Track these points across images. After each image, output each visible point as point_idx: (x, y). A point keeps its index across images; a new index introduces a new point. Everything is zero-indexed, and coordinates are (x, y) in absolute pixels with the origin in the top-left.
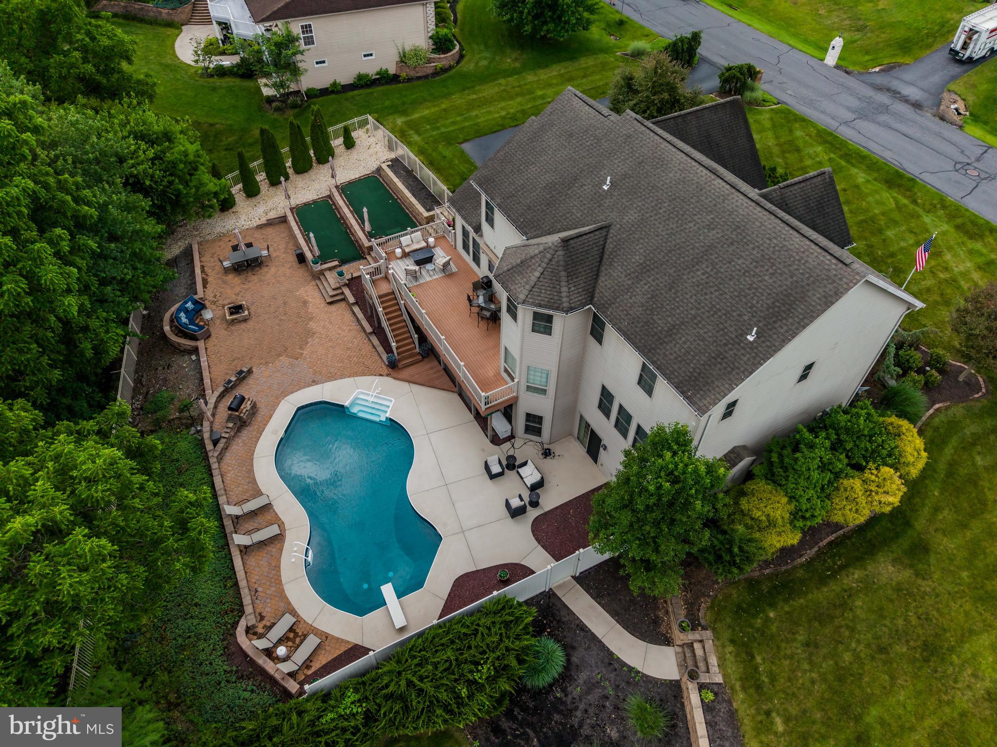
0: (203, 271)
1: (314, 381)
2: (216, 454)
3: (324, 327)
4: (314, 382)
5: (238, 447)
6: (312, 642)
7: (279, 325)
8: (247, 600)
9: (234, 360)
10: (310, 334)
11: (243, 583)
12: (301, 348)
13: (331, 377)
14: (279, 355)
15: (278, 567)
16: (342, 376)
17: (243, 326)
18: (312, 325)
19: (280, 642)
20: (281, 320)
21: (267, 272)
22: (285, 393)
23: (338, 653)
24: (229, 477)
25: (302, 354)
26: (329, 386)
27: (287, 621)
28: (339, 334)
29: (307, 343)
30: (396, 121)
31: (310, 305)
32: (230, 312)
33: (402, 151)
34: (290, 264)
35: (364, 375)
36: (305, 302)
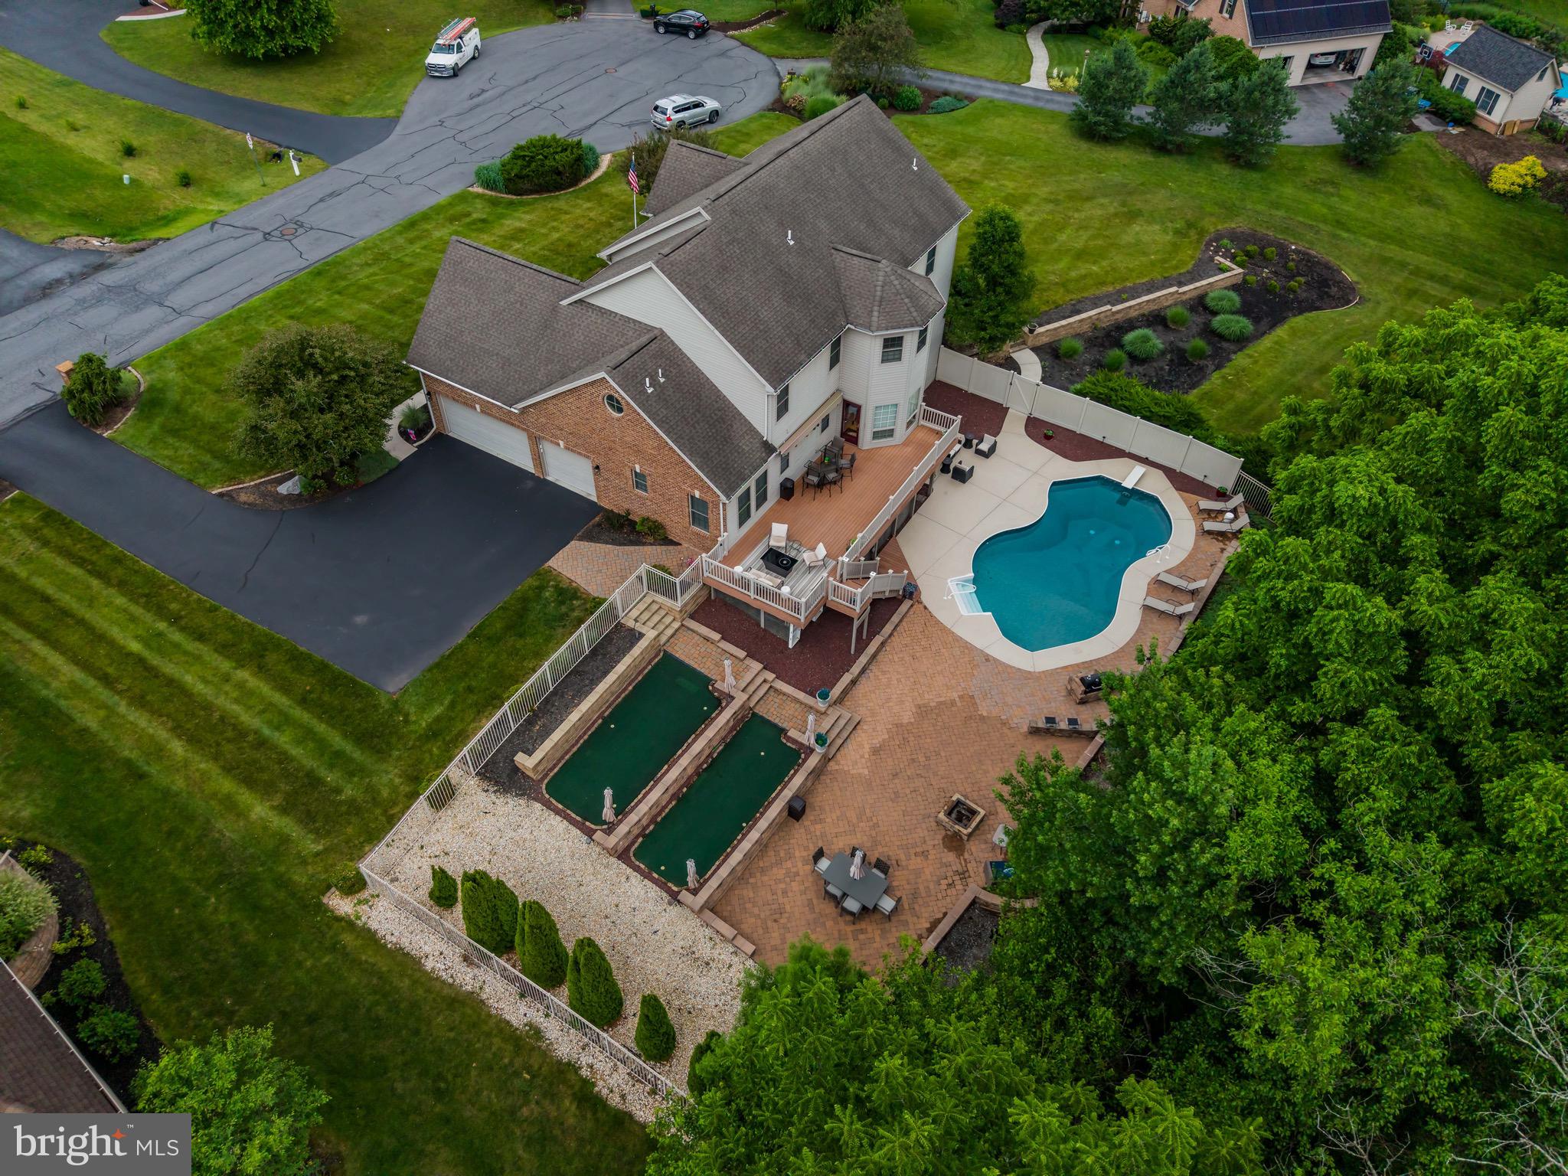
1: (987, 660)
4: (988, 658)
6: (1205, 506)
7: (938, 754)
10: (923, 711)
12: (953, 703)
13: (966, 647)
14: (982, 718)
15: (1183, 563)
16: (958, 639)
18: (907, 717)
20: (928, 758)
22: (1027, 676)
23: (1190, 494)
25: (961, 697)
26: (978, 642)
27: (1212, 527)
28: (899, 681)
29: (941, 703)
30: (317, 854)
31: (876, 742)
32: (969, 820)
33: (453, 771)
34: (821, 821)
35: (938, 622)
36: (876, 751)
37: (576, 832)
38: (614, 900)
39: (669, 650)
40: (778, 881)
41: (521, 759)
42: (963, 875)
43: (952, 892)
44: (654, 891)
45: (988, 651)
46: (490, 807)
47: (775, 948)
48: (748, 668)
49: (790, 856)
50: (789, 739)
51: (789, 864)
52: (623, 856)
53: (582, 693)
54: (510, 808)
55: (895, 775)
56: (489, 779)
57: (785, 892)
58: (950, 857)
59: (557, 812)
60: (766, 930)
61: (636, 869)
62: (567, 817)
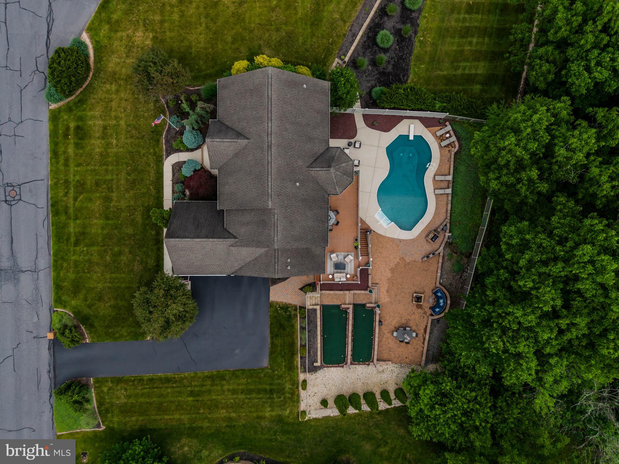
0: (424, 339)
2: (447, 220)
3: (385, 271)
4: (400, 241)
5: (438, 223)
6: (439, 133)
7: (403, 282)
8: (453, 157)
9: (427, 270)
10: (392, 270)
11: (452, 163)
12: (399, 263)
13: (392, 240)
14: (409, 263)
15: (439, 165)
16: (389, 238)
17: (417, 290)
18: (389, 275)
19: (447, 138)
20: (401, 285)
21: (397, 323)
22: (413, 241)
23: (432, 128)
24: (444, 211)
25: (400, 259)
26: (396, 236)
27: (444, 144)
28: (381, 264)
29: (396, 265)
30: (289, 413)
31: (386, 288)
32: (421, 299)
33: (302, 377)
34: (386, 320)
35: (380, 235)
36: (387, 291)
37: (338, 368)
38: (356, 374)
39: (322, 303)
40: (385, 342)
41: (315, 364)
42: (425, 313)
43: (425, 319)
44: (363, 366)
45: (400, 238)
46: (316, 377)
47: (394, 357)
48: (345, 294)
49: (384, 334)
50: (368, 307)
51: (385, 336)
52: (352, 364)
53: (315, 337)
54: (320, 374)
55: (396, 296)
56: (311, 371)
57: (388, 343)
58: (420, 310)
59: (331, 367)
60: (390, 355)
61: (356, 364)
62: (334, 367)
